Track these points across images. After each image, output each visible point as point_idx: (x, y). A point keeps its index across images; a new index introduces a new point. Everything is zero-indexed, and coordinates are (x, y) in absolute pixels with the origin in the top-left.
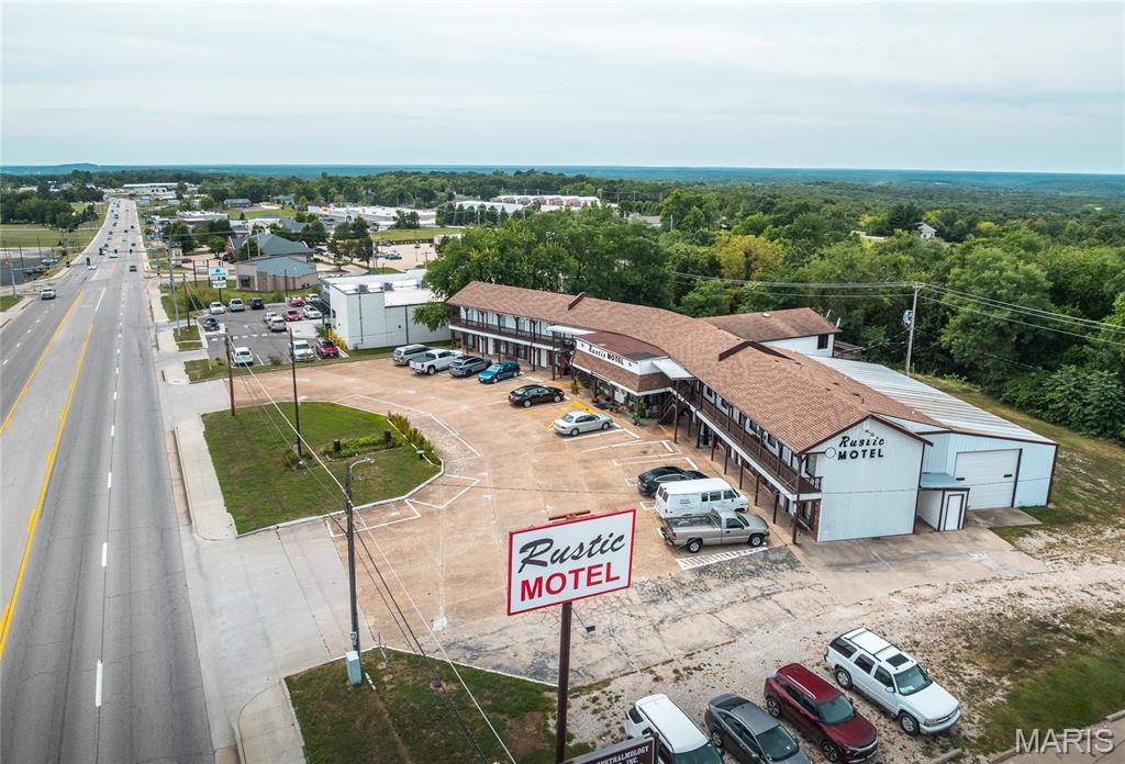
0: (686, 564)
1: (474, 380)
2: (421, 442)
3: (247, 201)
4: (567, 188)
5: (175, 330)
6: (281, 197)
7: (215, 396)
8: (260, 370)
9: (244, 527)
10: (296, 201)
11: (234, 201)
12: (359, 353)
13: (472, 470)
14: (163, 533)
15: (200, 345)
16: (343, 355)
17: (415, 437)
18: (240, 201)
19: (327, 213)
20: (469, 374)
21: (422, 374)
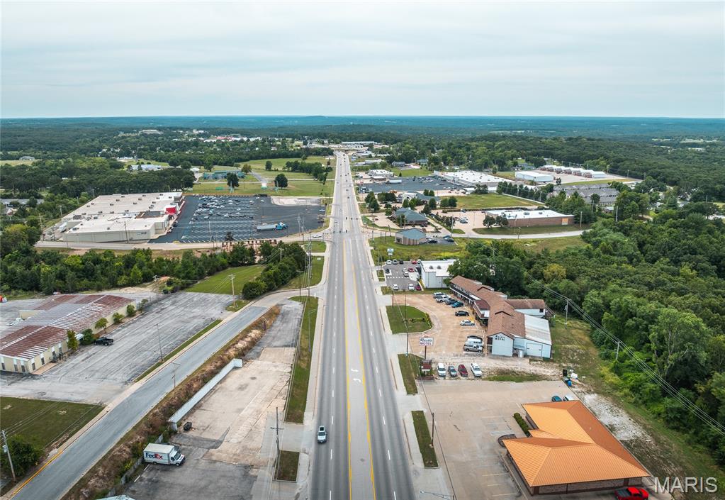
0: (465, 352)
1: (450, 306)
2: (430, 321)
3: (403, 163)
4: (588, 163)
5: (377, 271)
6: (421, 161)
7: (388, 300)
8: (400, 293)
9: (393, 333)
10: (429, 164)
11: (397, 163)
12: (427, 289)
13: (438, 329)
14: (380, 332)
15: (384, 280)
16: (423, 290)
17: (429, 320)
18: (400, 163)
19: (443, 176)
20: (450, 304)
21: (438, 302)
